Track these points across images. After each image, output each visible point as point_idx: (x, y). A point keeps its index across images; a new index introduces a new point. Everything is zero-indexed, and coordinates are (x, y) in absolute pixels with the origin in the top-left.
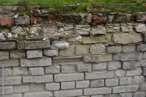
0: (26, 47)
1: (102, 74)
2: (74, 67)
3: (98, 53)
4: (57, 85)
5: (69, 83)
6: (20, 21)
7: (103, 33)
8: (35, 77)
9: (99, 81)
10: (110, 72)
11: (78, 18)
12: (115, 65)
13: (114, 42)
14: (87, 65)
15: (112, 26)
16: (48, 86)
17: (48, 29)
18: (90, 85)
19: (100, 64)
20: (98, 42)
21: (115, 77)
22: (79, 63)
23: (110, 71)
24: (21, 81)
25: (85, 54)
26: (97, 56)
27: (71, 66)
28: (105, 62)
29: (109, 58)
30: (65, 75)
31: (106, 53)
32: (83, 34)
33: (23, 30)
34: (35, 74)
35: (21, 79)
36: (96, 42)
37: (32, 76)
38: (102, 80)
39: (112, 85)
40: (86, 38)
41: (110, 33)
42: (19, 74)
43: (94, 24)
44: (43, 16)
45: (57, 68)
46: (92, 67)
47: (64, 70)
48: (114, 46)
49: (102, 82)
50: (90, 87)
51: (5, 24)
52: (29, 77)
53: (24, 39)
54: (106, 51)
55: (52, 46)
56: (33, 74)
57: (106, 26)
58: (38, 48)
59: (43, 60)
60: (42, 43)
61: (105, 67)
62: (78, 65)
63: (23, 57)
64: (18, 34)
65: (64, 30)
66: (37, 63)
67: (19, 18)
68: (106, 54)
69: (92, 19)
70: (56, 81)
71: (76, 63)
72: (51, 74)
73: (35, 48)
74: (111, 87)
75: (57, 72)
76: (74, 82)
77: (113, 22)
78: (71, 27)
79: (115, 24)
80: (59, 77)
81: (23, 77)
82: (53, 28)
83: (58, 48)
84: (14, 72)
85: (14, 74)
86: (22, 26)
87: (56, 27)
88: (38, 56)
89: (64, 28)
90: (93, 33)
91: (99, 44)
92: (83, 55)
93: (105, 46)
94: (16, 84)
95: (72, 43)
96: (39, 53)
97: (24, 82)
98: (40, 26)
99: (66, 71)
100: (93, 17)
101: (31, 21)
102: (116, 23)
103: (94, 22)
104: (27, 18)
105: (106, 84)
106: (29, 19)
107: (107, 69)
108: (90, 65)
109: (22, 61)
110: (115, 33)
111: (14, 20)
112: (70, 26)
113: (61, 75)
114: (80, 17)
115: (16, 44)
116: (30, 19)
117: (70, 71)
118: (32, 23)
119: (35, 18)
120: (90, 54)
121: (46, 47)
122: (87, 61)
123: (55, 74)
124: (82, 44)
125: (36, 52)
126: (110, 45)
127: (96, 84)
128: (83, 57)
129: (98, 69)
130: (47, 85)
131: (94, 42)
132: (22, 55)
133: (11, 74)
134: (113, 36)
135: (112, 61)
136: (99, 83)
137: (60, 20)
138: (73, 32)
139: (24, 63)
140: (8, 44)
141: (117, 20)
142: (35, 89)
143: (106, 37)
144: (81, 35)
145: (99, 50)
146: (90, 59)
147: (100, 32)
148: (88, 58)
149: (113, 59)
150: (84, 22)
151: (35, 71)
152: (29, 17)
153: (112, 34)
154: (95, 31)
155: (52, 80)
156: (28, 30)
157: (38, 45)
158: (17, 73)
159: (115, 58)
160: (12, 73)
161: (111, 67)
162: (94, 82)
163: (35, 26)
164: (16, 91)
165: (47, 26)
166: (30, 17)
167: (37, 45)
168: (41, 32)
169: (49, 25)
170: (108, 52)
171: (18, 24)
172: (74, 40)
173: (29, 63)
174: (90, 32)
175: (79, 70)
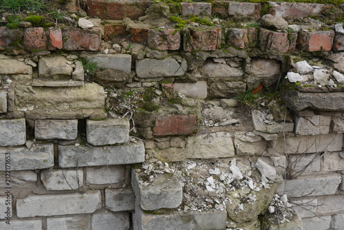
35: (341, 181)
42: (334, 170)
51: (317, 48)
85: (324, 169)
111: (334, 39)
133: (319, 170)
158: (331, 167)
160: (322, 167)
171: (341, 49)
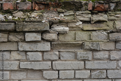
0: (24, 28)
1: (103, 63)
2: (74, 55)
3: (99, 40)
4: (55, 73)
5: (68, 71)
6: (22, 6)
7: (104, 19)
8: (33, 62)
9: (101, 72)
10: (112, 62)
11: (79, 4)
12: (118, 54)
13: (116, 29)
14: (88, 53)
15: (114, 14)
16: (46, 73)
17: (49, 14)
18: (91, 75)
19: (101, 52)
20: (99, 29)
21: (118, 68)
22: (78, 50)
23: (112, 60)
24: (18, 66)
25: (86, 40)
26: (98, 43)
27: (71, 53)
28: (107, 50)
29: (111, 46)
30: (64, 62)
31: (108, 40)
32: (84, 20)
33: (24, 15)
34: (33, 60)
35: (18, 64)
36: (97, 29)
37: (30, 61)
38: (103, 71)
39: (115, 77)
40: (86, 25)
41: (111, 20)
42: (16, 59)
43: (95, 12)
44: (45, 3)
45: (55, 54)
46: (93, 55)
47: (63, 57)
48: (116, 33)
49: (104, 73)
50: (90, 78)
52: (26, 62)
53: (24, 20)
54: (108, 38)
55: (51, 30)
56: (31, 60)
57: (108, 14)
58: (36, 30)
59: (41, 44)
60: (41, 25)
61: (107, 56)
62: (78, 52)
63: (22, 40)
64: (18, 17)
65: (64, 16)
66: (35, 47)
67: (21, 3)
68: (108, 42)
69: (93, 7)
70: (54, 69)
71: (76, 50)
72: (50, 60)
73: (34, 30)
74: (114, 80)
75: (56, 59)
76: (73, 71)
77: (115, 10)
78: (72, 13)
79: (116, 12)
80: (58, 65)
81: (21, 62)
82: (53, 13)
83: (58, 32)
84: (11, 56)
85: (12, 58)
86: (23, 11)
87: (57, 13)
88: (36, 39)
89: (65, 13)
90: (94, 19)
91: (100, 31)
92: (83, 41)
93: (107, 33)
94: (12, 69)
95: (72, 29)
96: (37, 36)
97: (21, 67)
98: (41, 12)
99: (65, 58)
100: (94, 5)
101: (32, 7)
102: (118, 10)
103: (95, 10)
104: (29, 3)
105: (108, 76)
106: (30, 4)
107: (109, 59)
108: (91, 52)
109: (20, 44)
110: (117, 20)
111: (16, 5)
112: (70, 12)
113: (60, 62)
114: (81, 3)
115: (15, 26)
116: (32, 5)
117: (69, 58)
118: (33, 9)
119: (37, 5)
120: (91, 41)
121: (45, 29)
122: (88, 48)
123: (53, 60)
124: (83, 30)
125: (35, 34)
126: (112, 32)
127: (97, 74)
128: (83, 44)
129: (100, 58)
130: (44, 72)
131: (95, 29)
132: (20, 37)
133: (9, 59)
134: (115, 23)
135: (114, 50)
136: (100, 73)
137: (61, 7)
138: (73, 18)
139: (22, 47)
140: (7, 25)
141: (119, 7)
142: (33, 76)
143: (108, 24)
144: (81, 21)
145: (101, 37)
146: (90, 45)
147: (101, 18)
148: (88, 45)
149: (115, 48)
150: (85, 9)
151: (33, 56)
152: (30, 2)
153: (114, 21)
154: (96, 18)
155: (50, 67)
156: (29, 14)
157: (37, 27)
158: (15, 58)
159: (118, 46)
160: (10, 57)
161: (114, 56)
162: (95, 73)
163: (36, 12)
164: (12, 77)
165: (48, 12)
166: (32, 3)
167: (35, 27)
168: (41, 17)
169: (49, 11)
170: (110, 39)
171: (19, 9)
172: (74, 25)
173: (27, 47)
174: (90, 18)
175: (79, 57)
